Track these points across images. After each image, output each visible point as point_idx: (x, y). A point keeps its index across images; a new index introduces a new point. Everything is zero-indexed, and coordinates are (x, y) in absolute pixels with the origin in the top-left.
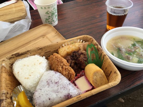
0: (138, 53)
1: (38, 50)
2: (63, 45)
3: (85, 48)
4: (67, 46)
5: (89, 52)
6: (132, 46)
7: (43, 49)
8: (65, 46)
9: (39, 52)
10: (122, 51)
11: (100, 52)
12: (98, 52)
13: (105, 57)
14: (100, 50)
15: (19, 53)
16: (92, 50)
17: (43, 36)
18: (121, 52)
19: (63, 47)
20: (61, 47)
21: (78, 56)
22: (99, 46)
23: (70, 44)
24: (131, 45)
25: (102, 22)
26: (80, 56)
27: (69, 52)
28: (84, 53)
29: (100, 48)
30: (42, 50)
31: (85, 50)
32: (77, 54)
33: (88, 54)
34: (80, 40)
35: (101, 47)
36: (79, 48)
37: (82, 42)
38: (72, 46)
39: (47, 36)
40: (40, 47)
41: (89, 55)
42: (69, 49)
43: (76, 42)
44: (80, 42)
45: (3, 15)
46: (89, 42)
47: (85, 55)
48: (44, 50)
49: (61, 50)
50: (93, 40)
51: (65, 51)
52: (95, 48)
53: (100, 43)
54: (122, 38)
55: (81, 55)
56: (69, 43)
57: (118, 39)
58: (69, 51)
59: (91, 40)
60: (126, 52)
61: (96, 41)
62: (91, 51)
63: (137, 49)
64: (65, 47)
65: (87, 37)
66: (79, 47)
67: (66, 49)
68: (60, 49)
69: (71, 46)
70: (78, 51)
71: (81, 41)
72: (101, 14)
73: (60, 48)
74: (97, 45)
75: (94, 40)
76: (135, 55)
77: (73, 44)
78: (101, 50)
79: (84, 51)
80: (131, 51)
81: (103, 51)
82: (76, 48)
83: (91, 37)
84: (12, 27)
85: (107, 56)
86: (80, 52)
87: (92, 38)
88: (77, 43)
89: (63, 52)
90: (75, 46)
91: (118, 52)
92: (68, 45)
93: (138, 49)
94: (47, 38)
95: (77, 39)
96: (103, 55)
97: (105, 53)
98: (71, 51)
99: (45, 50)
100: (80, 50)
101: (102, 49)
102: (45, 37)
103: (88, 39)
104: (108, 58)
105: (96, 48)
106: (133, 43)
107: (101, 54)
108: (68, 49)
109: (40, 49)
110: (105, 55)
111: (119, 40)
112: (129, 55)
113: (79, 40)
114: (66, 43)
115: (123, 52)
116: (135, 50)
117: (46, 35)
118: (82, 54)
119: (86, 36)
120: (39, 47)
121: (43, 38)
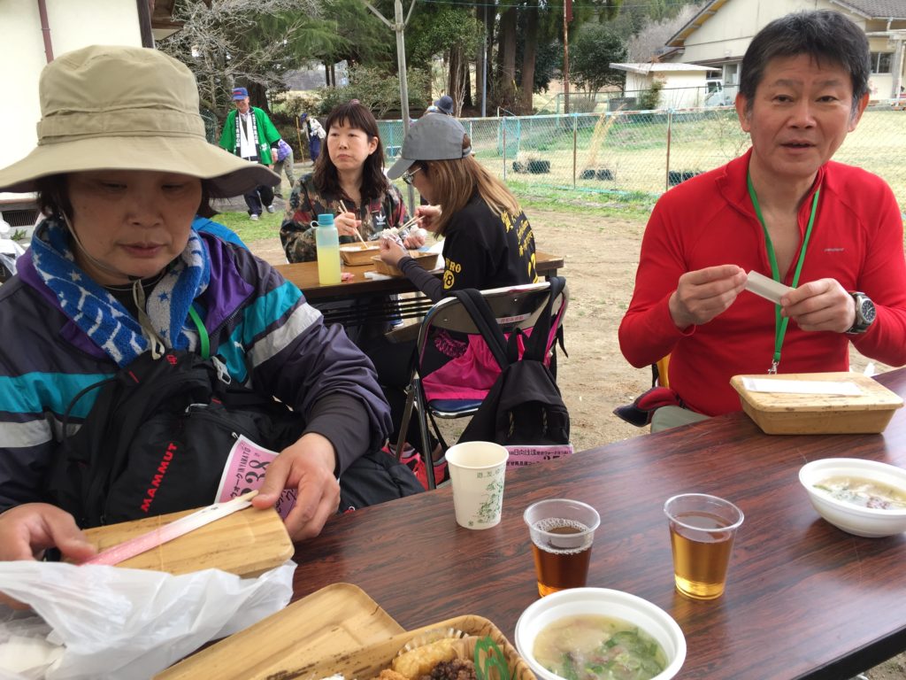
0: (619, 665)
1: (337, 662)
2: (407, 647)
3: (471, 653)
4: (416, 649)
5: (482, 664)
6: (603, 648)
7: (350, 660)
8: (412, 648)
9: (338, 669)
10: (576, 662)
11: (512, 662)
12: (507, 665)
13: (525, 674)
14: (510, 656)
15: (285, 672)
16: (490, 654)
17: (334, 624)
18: (574, 664)
19: (405, 652)
20: (400, 653)
21: (451, 674)
22: (509, 646)
23: (427, 643)
24: (600, 644)
25: (523, 574)
26: (457, 674)
27: (425, 666)
28: (468, 667)
29: (511, 652)
30: (348, 663)
31: (472, 659)
32: (450, 670)
33: (480, 669)
34: (455, 631)
35: (516, 648)
36: (454, 652)
37: (462, 636)
38: (434, 649)
39: (344, 623)
40: (344, 654)
41: (483, 670)
42: (426, 657)
43: (443, 638)
44: (453, 637)
45: (217, 552)
46: (481, 637)
47: (470, 671)
48: (353, 662)
49: (403, 662)
50: (491, 630)
51: (414, 664)
52: (497, 650)
53: (513, 638)
54: (581, 623)
55: (461, 672)
56: (424, 642)
57: (567, 627)
58: (426, 663)
59: (487, 628)
60: (588, 665)
61: (499, 632)
62: (487, 660)
63: (619, 653)
64: (414, 651)
65: (475, 620)
66: (453, 650)
67: (417, 658)
68: (399, 658)
69: (430, 648)
70: (451, 662)
71: (459, 633)
72: (519, 545)
73: (397, 656)
74: (503, 642)
75: (495, 628)
76: (611, 673)
77: (435, 643)
78: (515, 657)
79: (469, 661)
80: (601, 661)
81: (519, 659)
82: (446, 654)
83: (485, 620)
84: (249, 594)
85: (529, 671)
86: (456, 663)
87: (489, 622)
88: (445, 641)
89: (407, 666)
90: (443, 649)
91: (564, 664)
92: (420, 645)
93: (620, 655)
94: (347, 630)
95: (447, 628)
96: (519, 668)
97: (524, 664)
98: (432, 663)
99: (356, 662)
100: (455, 657)
101: (516, 652)
102: (341, 629)
103: (477, 628)
104: (533, 676)
105: (502, 652)
106: (607, 637)
107: (516, 668)
108: (422, 656)
109: (343, 659)
110: (524, 670)
111: (568, 630)
112: (595, 672)
113: (452, 630)
114: (414, 640)
115: (579, 663)
116: (614, 657)
117: (341, 621)
118: (463, 667)
119: (471, 617)
120: (340, 654)
121: (334, 630)
